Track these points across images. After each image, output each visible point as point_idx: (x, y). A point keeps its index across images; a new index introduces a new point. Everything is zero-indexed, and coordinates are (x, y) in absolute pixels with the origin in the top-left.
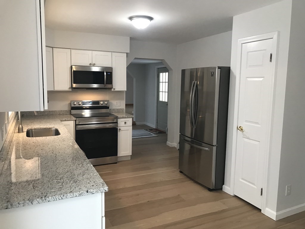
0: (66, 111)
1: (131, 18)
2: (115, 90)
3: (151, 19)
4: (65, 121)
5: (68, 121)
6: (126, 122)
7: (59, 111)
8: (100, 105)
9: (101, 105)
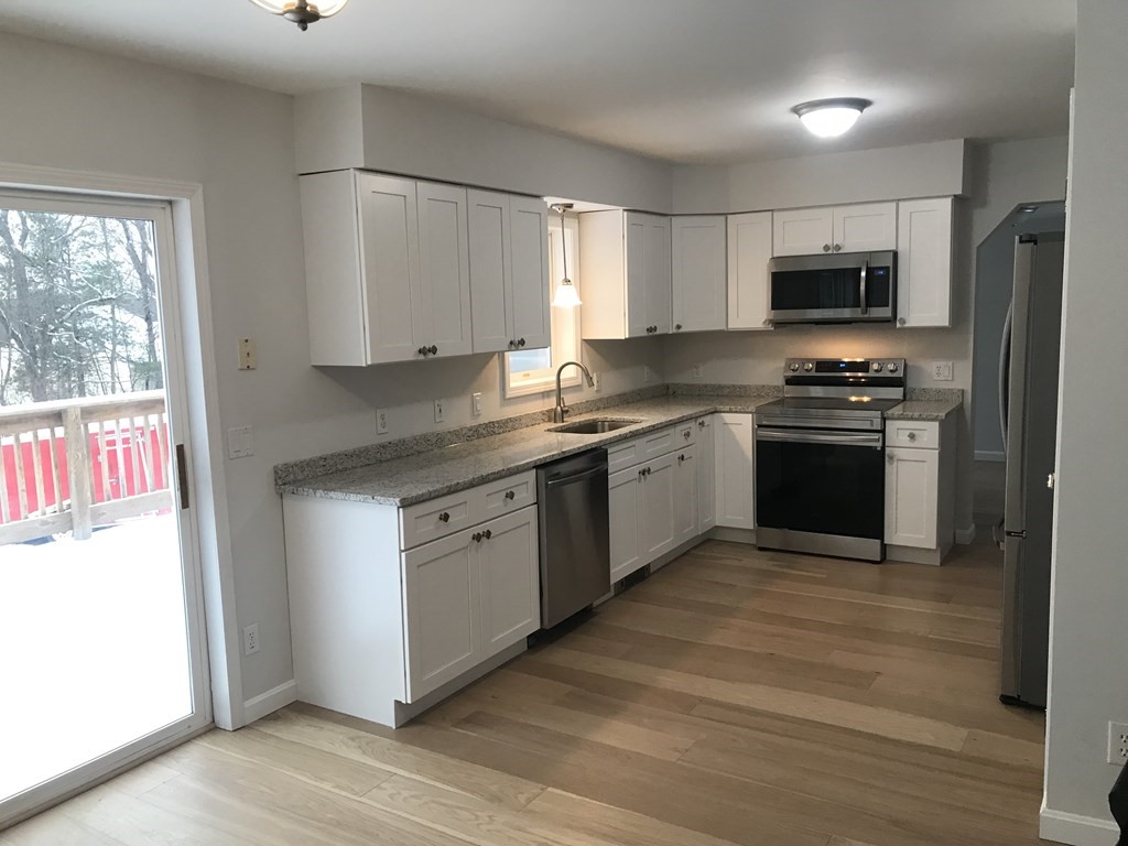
0: (775, 387)
1: (796, 110)
2: (906, 325)
3: (861, 104)
4: (730, 412)
5: (736, 412)
6: (914, 432)
7: (757, 388)
8: (871, 374)
9: (890, 375)
